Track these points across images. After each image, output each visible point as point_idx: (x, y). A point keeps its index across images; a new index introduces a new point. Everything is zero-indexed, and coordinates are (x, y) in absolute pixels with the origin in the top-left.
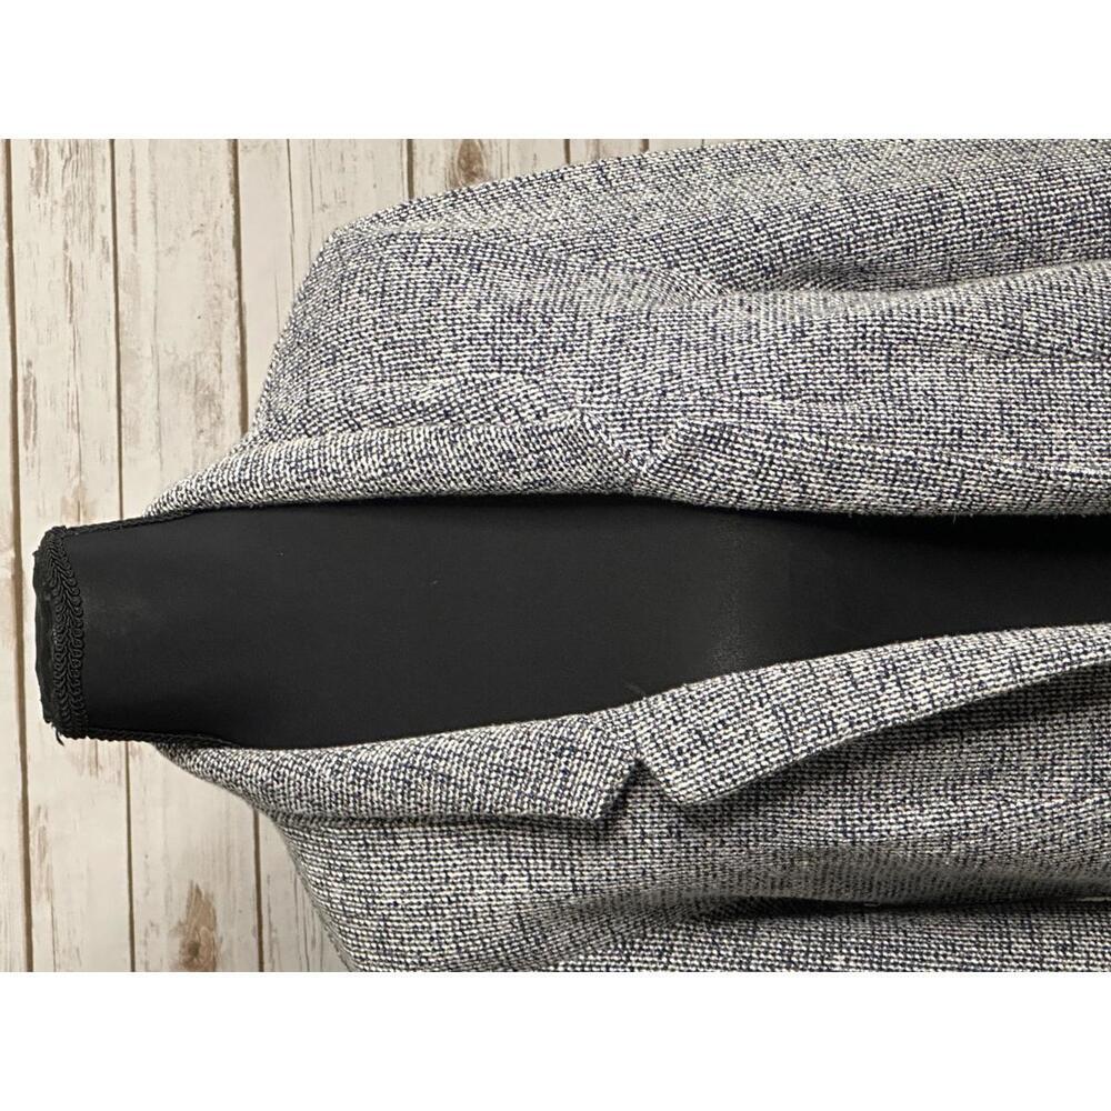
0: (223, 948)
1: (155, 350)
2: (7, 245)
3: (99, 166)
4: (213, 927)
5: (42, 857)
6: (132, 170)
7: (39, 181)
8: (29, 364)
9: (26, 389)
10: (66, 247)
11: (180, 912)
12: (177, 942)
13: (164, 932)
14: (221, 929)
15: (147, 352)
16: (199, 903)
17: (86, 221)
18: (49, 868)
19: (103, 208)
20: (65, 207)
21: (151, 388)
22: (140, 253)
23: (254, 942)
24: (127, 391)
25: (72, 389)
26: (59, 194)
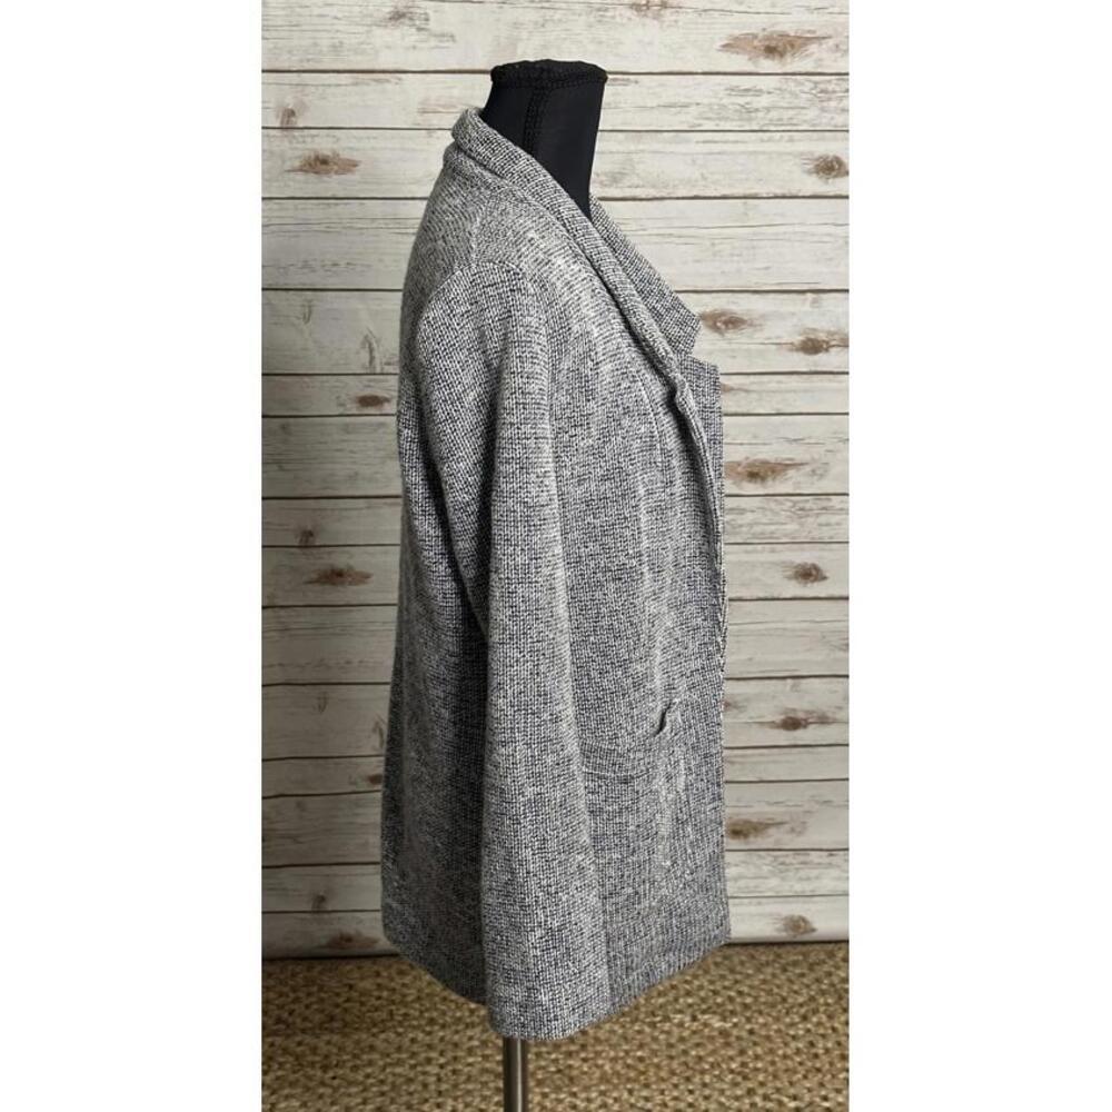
0: (325, 178)
1: (643, 151)
2: (700, 71)
3: (739, 123)
4: (336, 173)
5: (375, 80)
6: (736, 142)
7: (732, 90)
8: (636, 82)
9: (623, 80)
10: (698, 104)
11: (345, 155)
12: (329, 153)
13: (335, 146)
14: (335, 177)
15: (641, 147)
16: (349, 166)
17: (710, 115)
18: (368, 84)
19: (717, 125)
20: (718, 105)
21: (621, 148)
22: (694, 145)
23: (329, 195)
24: (620, 135)
25: (623, 105)
26: (725, 101)
